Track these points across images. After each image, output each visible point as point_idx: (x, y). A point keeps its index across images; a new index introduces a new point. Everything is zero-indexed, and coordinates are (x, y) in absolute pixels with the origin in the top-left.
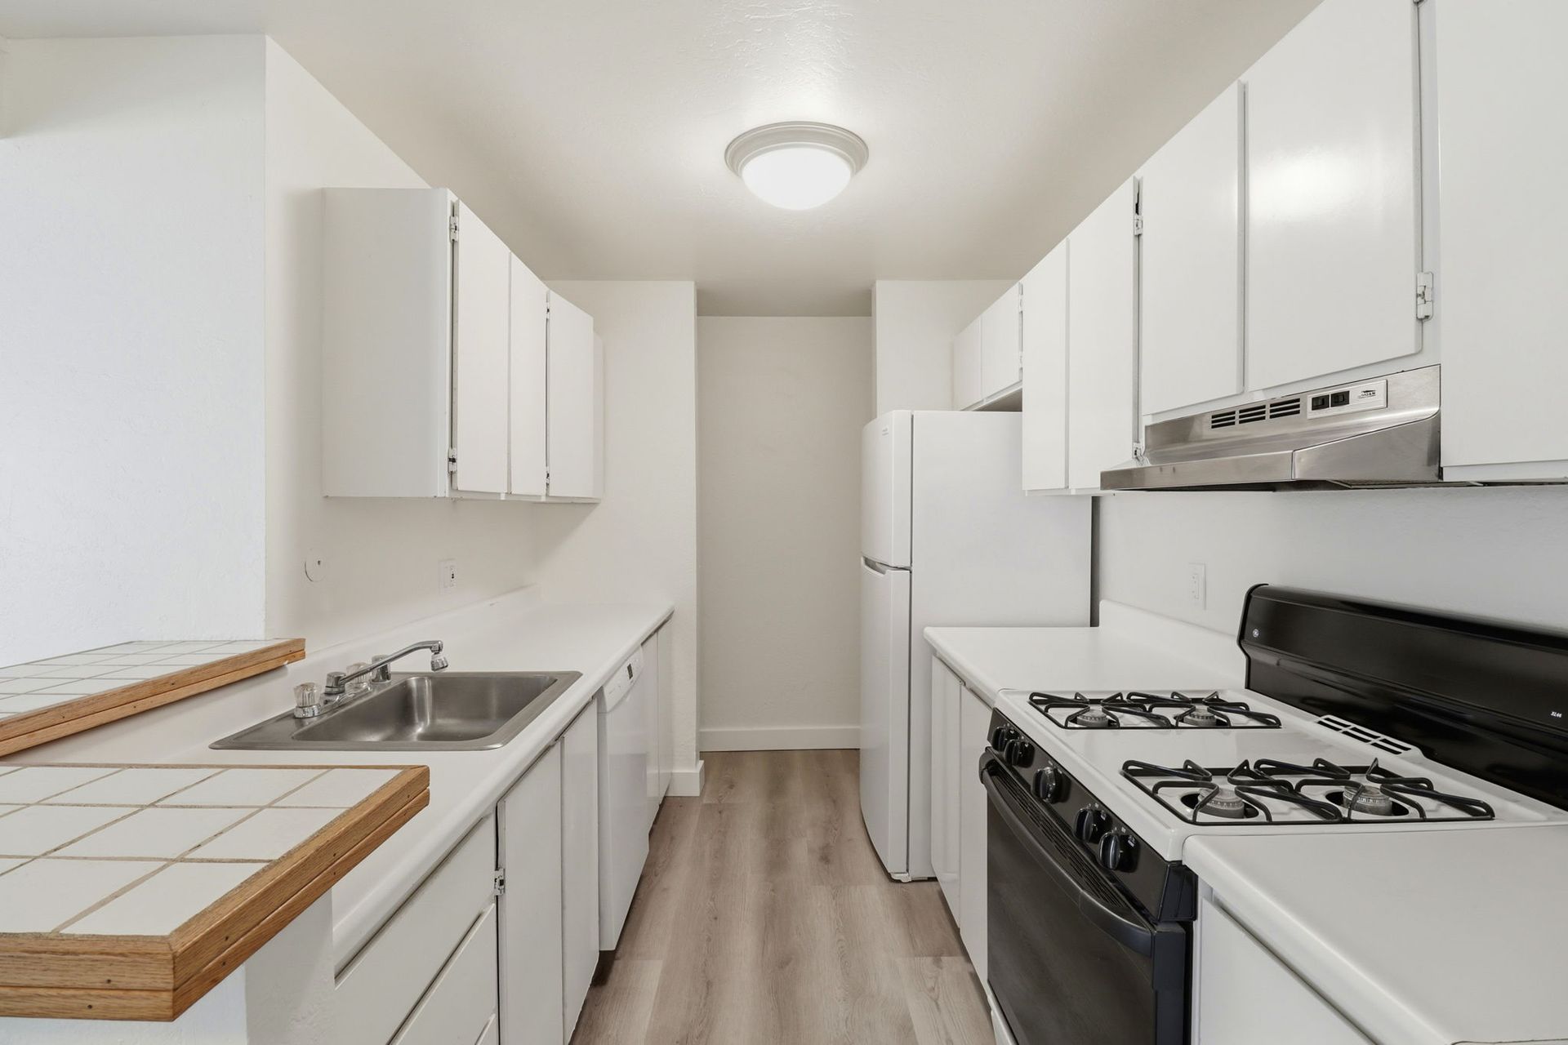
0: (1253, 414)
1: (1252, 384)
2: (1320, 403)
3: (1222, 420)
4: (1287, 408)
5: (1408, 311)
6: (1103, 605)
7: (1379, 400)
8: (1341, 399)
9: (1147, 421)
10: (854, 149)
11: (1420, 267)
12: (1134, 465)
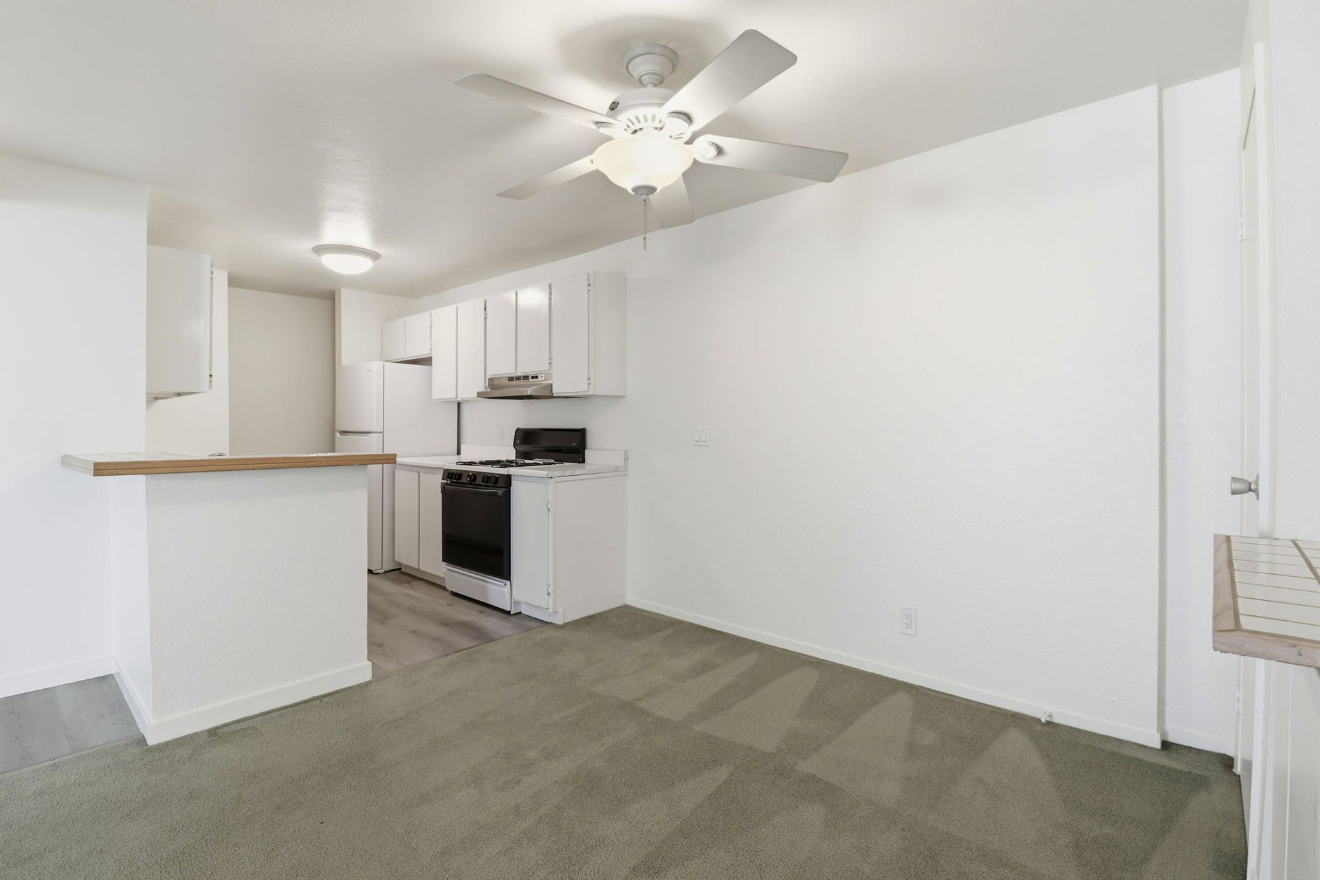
0: (518, 378)
1: (518, 372)
2: (533, 378)
3: (511, 379)
4: (526, 378)
5: (547, 361)
6: (463, 447)
7: (543, 379)
8: (537, 377)
9: (488, 377)
10: (375, 256)
11: (550, 353)
12: (485, 390)
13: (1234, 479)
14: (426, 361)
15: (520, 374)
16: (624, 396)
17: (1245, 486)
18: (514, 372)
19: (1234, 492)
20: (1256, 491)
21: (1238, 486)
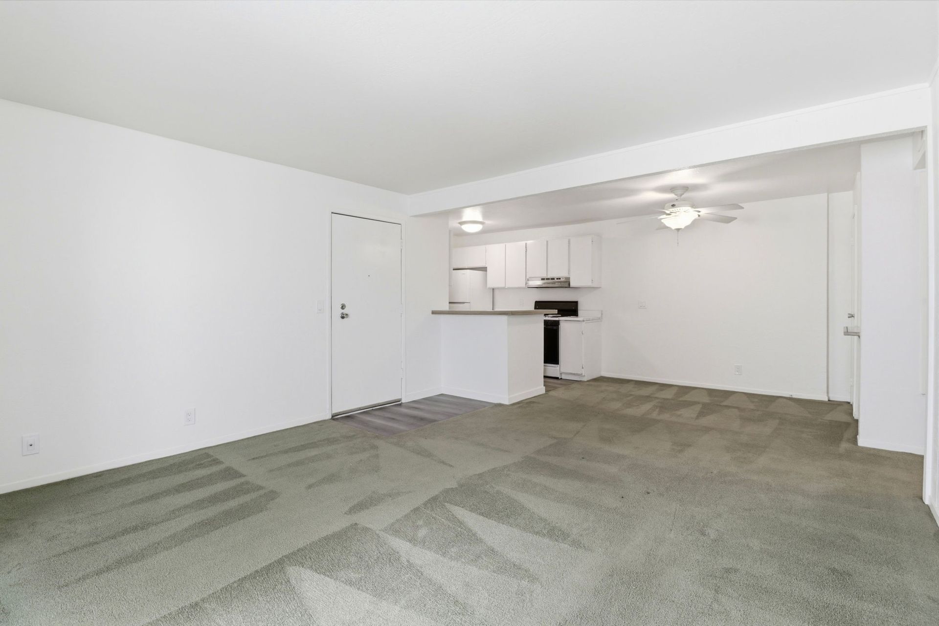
13: (849, 314)
14: (484, 269)
15: (549, 277)
16: (600, 288)
17: (851, 316)
18: (546, 276)
19: (849, 317)
20: (854, 317)
21: (850, 316)
